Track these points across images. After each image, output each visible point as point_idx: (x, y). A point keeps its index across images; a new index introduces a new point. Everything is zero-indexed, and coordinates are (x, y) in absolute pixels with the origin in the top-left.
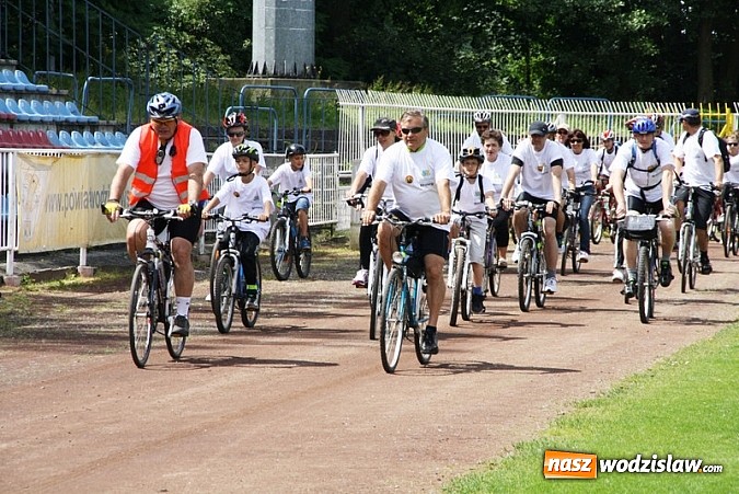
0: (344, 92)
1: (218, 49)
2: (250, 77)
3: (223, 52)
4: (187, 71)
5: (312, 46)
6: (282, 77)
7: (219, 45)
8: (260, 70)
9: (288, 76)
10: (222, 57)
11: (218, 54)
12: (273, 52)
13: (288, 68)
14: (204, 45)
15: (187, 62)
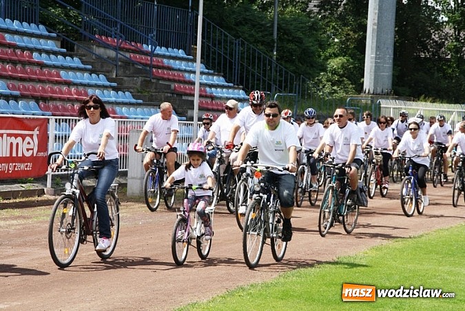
0: (384, 101)
1: (350, 82)
2: (362, 94)
3: (352, 84)
4: (336, 92)
5: (391, 81)
6: (376, 94)
7: (351, 81)
8: (367, 92)
9: (379, 94)
10: (351, 86)
11: (349, 85)
12: (373, 84)
13: (379, 91)
14: (343, 81)
15: (335, 88)
